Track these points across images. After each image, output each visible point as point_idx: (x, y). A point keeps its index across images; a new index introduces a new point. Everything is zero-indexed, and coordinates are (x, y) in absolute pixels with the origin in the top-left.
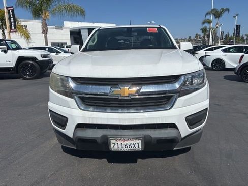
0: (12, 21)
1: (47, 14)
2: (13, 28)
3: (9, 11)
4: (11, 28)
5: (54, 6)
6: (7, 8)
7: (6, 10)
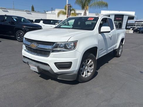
0: (69, 11)
1: (87, 7)
2: (69, 15)
3: (68, 6)
4: (68, 15)
5: (92, 3)
6: (68, 5)
7: (67, 6)
